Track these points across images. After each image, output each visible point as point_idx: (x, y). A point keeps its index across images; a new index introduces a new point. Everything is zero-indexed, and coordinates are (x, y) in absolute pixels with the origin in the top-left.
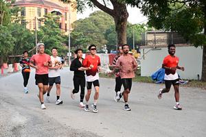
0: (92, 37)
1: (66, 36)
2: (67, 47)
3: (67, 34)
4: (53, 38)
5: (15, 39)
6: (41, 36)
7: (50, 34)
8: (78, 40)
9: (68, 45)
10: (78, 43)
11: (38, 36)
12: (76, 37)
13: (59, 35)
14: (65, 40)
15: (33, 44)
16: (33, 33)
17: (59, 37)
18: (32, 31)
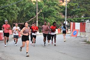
0: (86, 8)
1: (63, 7)
2: (63, 16)
3: (64, 4)
4: (52, 8)
5: (19, 9)
6: (41, 6)
7: (49, 5)
8: (74, 10)
9: (64, 14)
10: (74, 13)
11: (39, 6)
12: (71, 7)
13: (57, 5)
14: (62, 10)
15: (34, 13)
16: (34, 4)
17: (57, 7)
18: (34, 2)
